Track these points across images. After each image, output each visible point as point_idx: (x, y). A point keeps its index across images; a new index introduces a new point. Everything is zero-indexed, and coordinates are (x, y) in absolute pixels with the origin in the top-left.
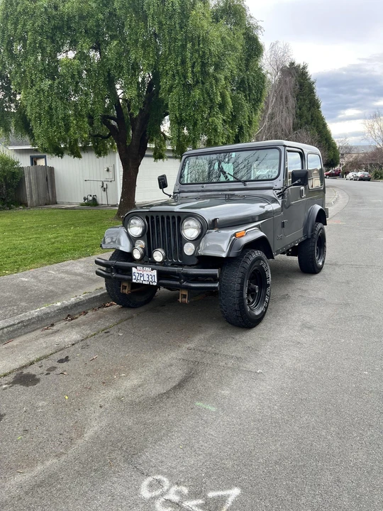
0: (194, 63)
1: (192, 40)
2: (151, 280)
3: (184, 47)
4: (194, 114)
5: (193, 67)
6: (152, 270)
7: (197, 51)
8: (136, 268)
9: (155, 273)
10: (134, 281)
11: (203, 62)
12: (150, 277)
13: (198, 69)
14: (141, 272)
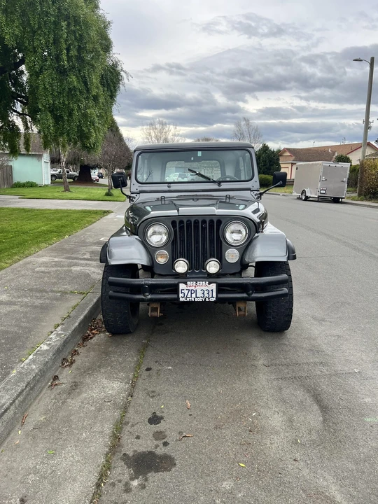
0: (70, 45)
1: (67, 18)
2: (206, 295)
3: (56, 24)
4: (69, 103)
5: (68, 50)
6: (209, 284)
7: (74, 32)
8: (186, 283)
9: (214, 286)
10: (181, 300)
11: (79, 46)
12: (206, 292)
13: (74, 52)
14: (193, 288)
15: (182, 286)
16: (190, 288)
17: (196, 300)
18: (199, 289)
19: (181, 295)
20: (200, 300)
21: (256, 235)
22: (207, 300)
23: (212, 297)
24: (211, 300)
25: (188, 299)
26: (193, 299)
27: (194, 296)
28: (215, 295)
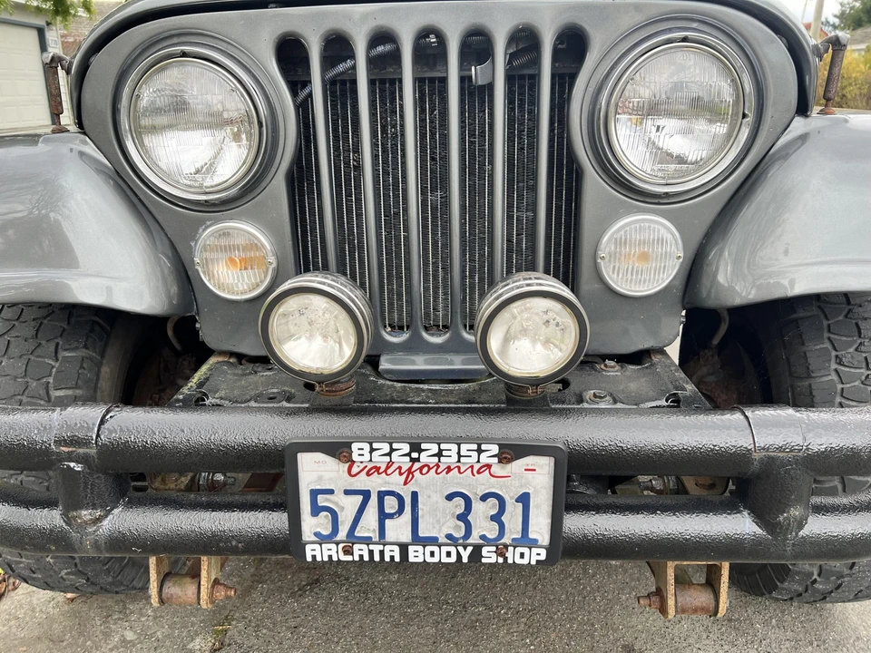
6: (505, 458)
8: (341, 452)
10: (317, 552)
14: (394, 482)
15: (313, 470)
16: (375, 484)
17: (417, 554)
18: (430, 488)
19: (311, 525)
20: (443, 555)
21: (799, 125)
22: (489, 556)
23: (525, 540)
24: (513, 556)
25: (360, 551)
26: (393, 552)
27: (399, 529)
28: (540, 528)
